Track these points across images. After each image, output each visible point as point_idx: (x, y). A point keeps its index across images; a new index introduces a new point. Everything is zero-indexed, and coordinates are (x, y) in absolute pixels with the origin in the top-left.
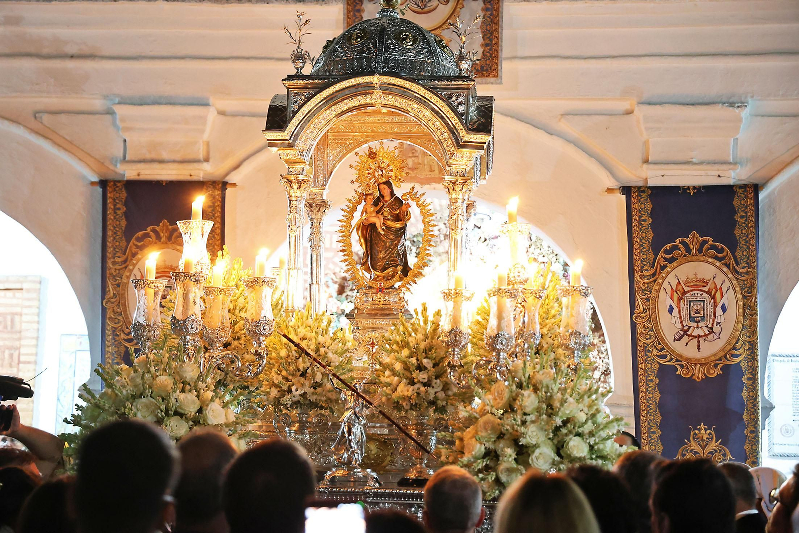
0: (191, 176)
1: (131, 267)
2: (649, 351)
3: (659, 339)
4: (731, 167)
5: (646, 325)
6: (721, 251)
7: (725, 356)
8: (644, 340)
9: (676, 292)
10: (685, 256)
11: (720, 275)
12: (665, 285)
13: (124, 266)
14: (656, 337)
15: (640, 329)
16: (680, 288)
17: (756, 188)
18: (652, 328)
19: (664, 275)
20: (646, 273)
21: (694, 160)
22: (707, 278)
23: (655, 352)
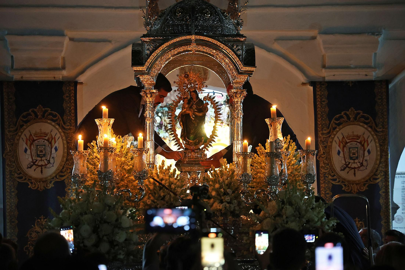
0: (54, 78)
1: (20, 134)
2: (326, 177)
3: (332, 170)
4: (373, 70)
5: (325, 162)
6: (367, 119)
7: (370, 179)
8: (323, 171)
9: (342, 143)
10: (347, 122)
11: (367, 132)
12: (336, 138)
13: (15, 133)
14: (331, 169)
15: (321, 164)
16: (344, 140)
17: (387, 82)
18: (328, 164)
19: (335, 133)
20: (324, 132)
21: (352, 66)
22: (359, 134)
23: (330, 177)
